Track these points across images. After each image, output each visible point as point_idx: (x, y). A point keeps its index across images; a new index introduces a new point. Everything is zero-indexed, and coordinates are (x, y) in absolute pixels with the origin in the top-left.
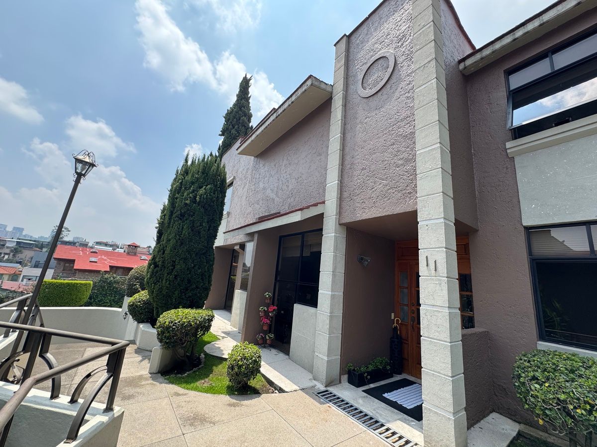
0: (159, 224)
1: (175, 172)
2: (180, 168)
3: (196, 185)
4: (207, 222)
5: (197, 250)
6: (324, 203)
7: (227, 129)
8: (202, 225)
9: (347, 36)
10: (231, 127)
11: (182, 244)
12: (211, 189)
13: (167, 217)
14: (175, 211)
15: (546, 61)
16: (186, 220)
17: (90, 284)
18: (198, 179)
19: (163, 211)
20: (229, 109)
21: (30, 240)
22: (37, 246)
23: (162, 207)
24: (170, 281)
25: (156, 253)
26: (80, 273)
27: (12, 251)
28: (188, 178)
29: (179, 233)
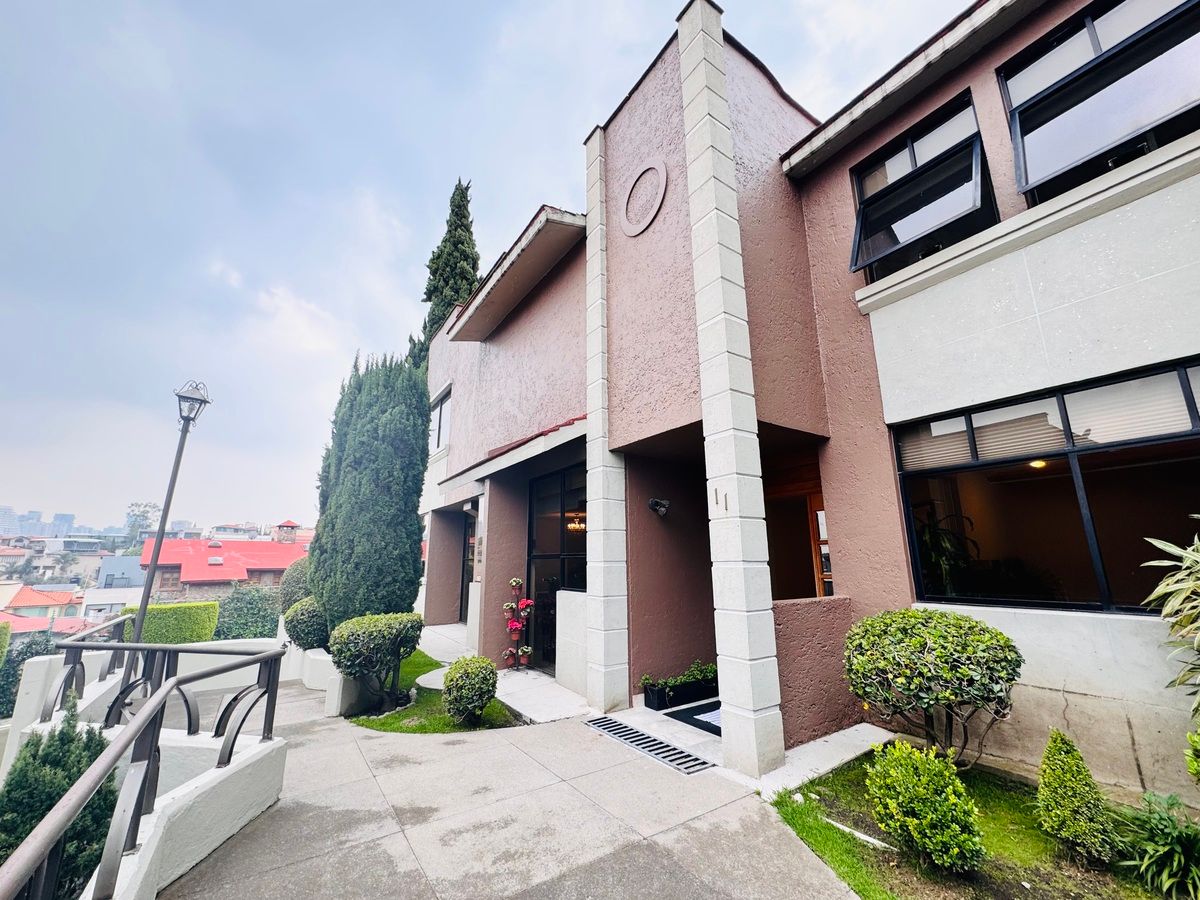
0: (321, 480)
1: (339, 389)
2: (347, 382)
3: (376, 409)
4: (402, 469)
5: (389, 518)
6: (585, 417)
7: (436, 288)
8: (392, 475)
9: (601, 128)
10: (442, 283)
11: (362, 510)
12: (401, 413)
13: (333, 469)
14: (345, 456)
15: (905, 154)
16: (366, 468)
17: (213, 607)
18: (378, 397)
19: (326, 458)
20: (436, 250)
21: (91, 537)
22: (104, 547)
23: (324, 453)
24: (348, 574)
25: (320, 530)
26: (193, 589)
27: (58, 561)
28: (364, 398)
29: (355, 493)
